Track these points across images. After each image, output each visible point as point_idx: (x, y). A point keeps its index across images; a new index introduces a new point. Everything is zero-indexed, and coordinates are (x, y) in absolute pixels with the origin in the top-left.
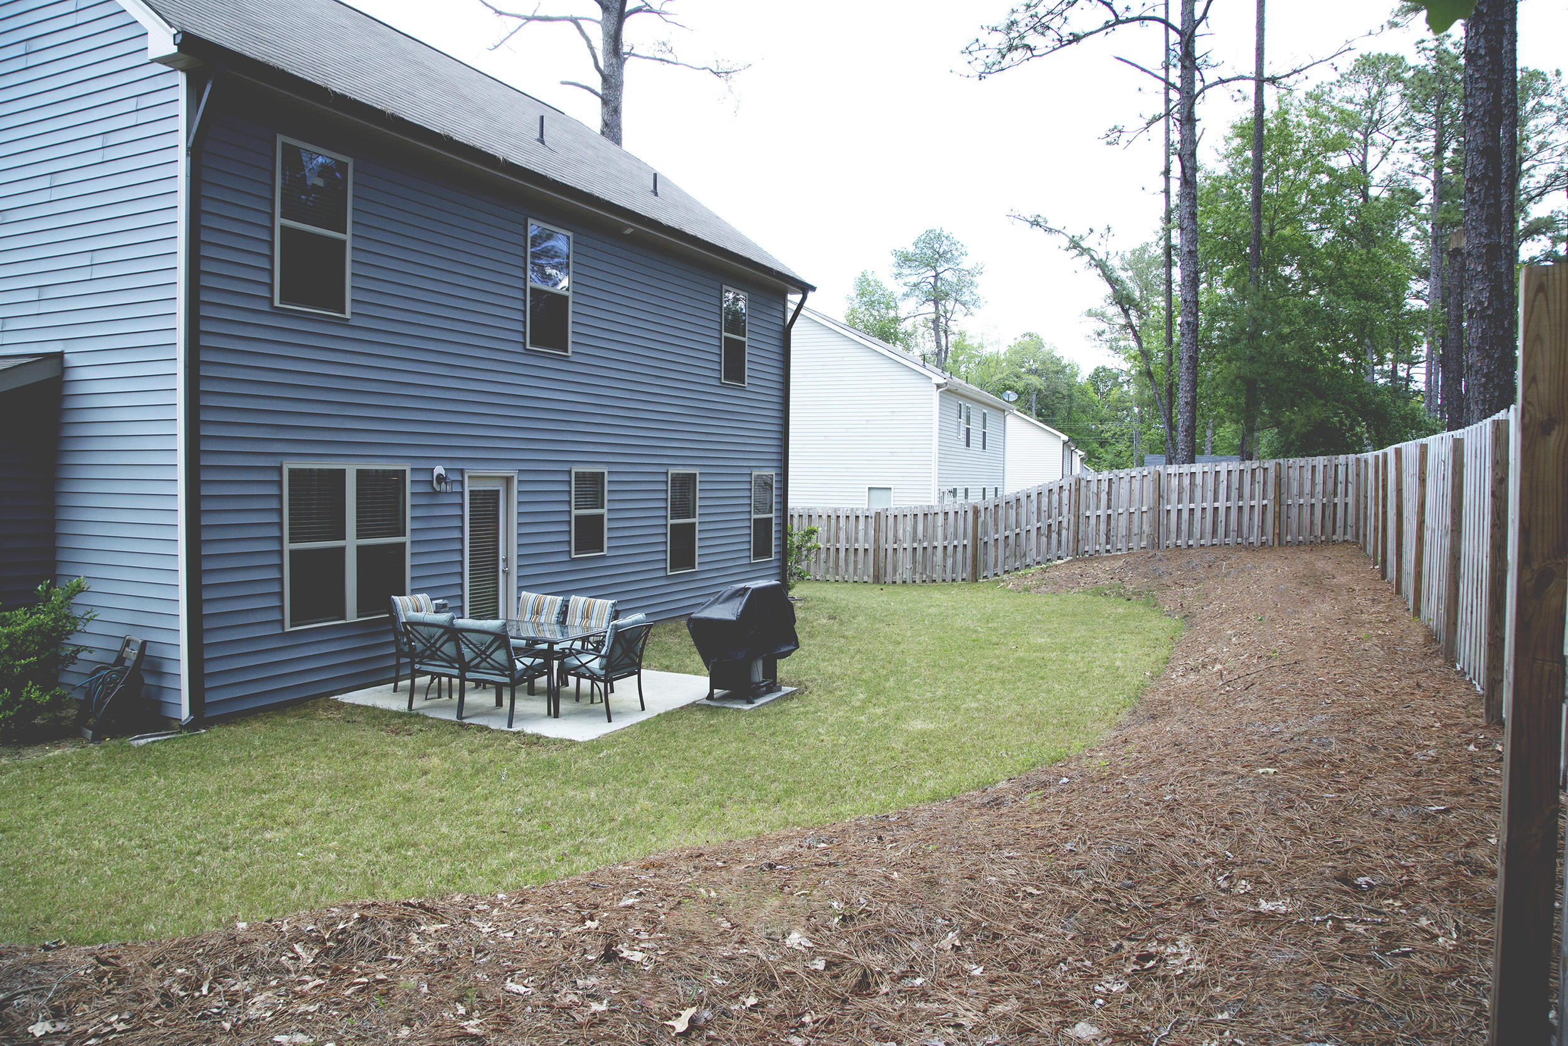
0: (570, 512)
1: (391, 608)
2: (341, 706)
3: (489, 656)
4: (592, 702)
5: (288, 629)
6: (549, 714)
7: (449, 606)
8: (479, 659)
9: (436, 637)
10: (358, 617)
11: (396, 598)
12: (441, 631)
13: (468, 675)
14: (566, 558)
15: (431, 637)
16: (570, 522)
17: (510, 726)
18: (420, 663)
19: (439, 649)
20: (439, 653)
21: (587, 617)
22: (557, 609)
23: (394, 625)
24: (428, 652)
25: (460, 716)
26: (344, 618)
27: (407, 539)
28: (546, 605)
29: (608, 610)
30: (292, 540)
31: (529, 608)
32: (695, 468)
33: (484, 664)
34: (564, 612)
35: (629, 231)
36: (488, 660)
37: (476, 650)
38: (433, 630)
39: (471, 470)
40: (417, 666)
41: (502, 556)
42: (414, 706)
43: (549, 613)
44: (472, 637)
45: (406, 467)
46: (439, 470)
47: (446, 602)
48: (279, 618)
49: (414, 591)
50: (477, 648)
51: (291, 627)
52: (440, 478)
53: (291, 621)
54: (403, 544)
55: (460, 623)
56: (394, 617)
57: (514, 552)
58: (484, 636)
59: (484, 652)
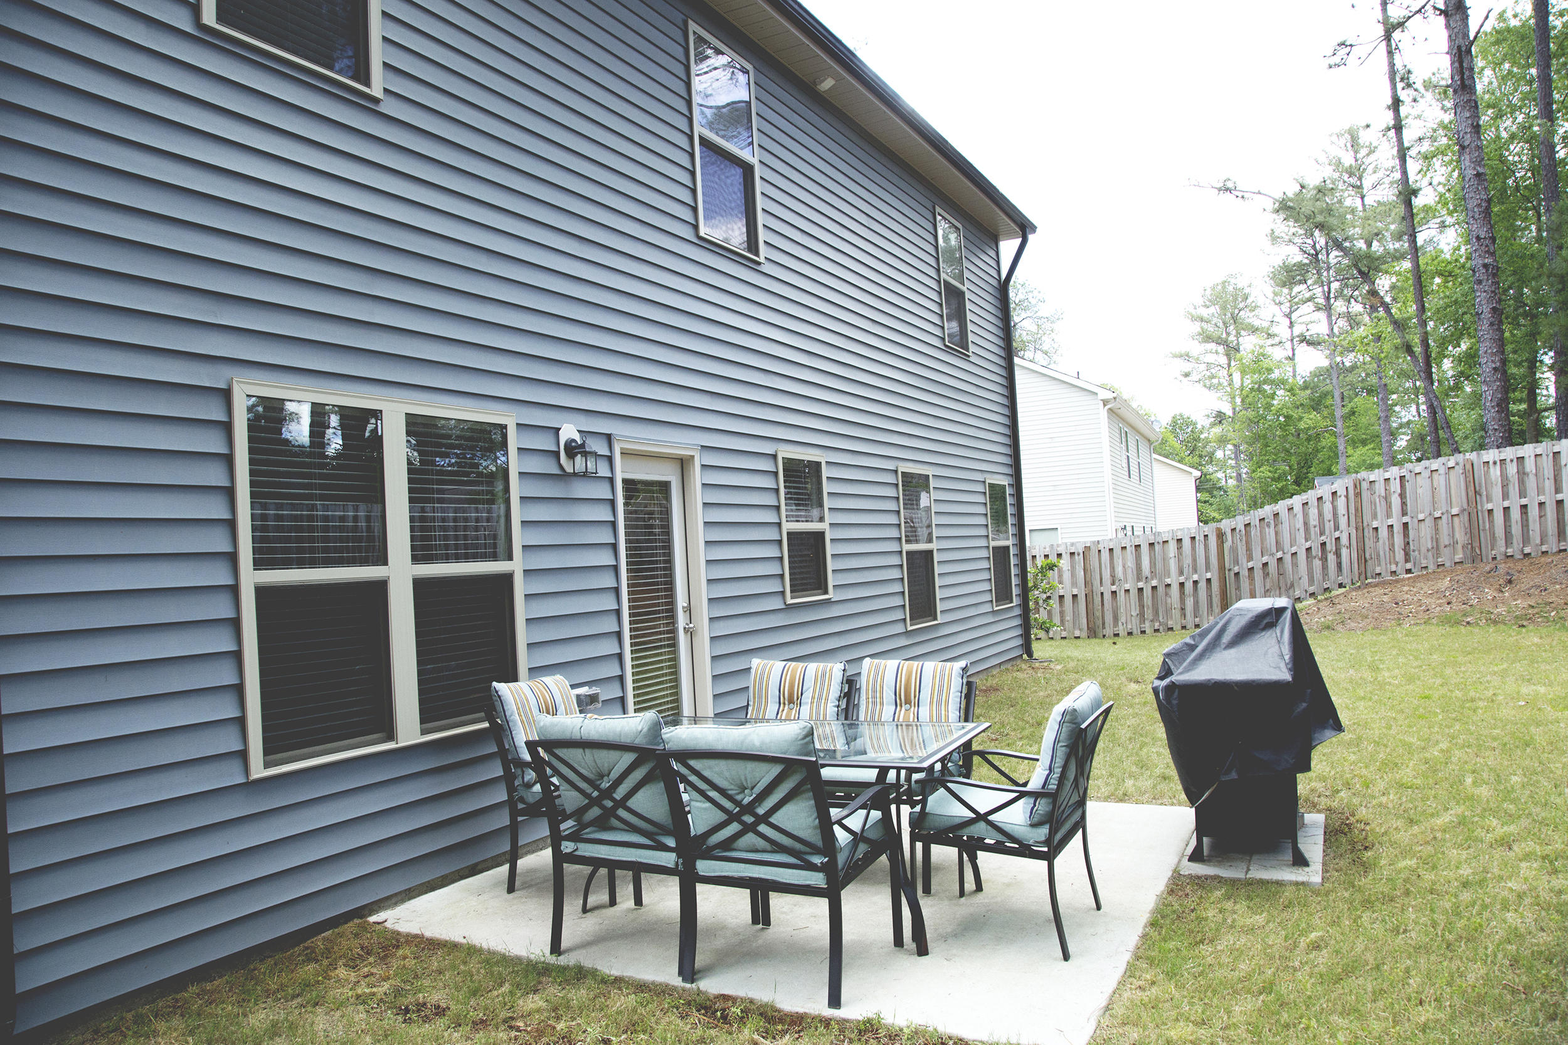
0: (779, 525)
1: (491, 707)
2: (395, 941)
3: (765, 819)
4: (962, 893)
5: (258, 770)
6: (898, 941)
7: (602, 698)
8: (734, 827)
9: (614, 774)
10: (424, 732)
11: (502, 688)
12: (628, 758)
13: (704, 867)
14: (777, 604)
15: (601, 776)
16: (780, 542)
17: (835, 1000)
18: (575, 837)
19: (622, 803)
20: (622, 813)
21: (908, 702)
22: (835, 690)
23: (500, 745)
24: (595, 812)
25: (688, 971)
26: (391, 736)
27: (516, 566)
28: (809, 683)
29: (956, 684)
30: (259, 564)
31: (773, 691)
32: (926, 467)
33: (750, 839)
34: (850, 688)
35: (827, 84)
36: (762, 828)
37: (727, 804)
38: (605, 758)
39: (627, 436)
40: (567, 847)
41: (681, 601)
42: (567, 938)
43: (819, 699)
44: (712, 770)
45: (508, 418)
46: (569, 431)
47: (594, 690)
48: (237, 746)
49: (534, 671)
50: (730, 798)
51: (267, 765)
52: (573, 450)
53: (267, 752)
54: (507, 580)
55: (682, 735)
56: (499, 731)
57: (703, 593)
58: (750, 765)
59: (750, 809)
